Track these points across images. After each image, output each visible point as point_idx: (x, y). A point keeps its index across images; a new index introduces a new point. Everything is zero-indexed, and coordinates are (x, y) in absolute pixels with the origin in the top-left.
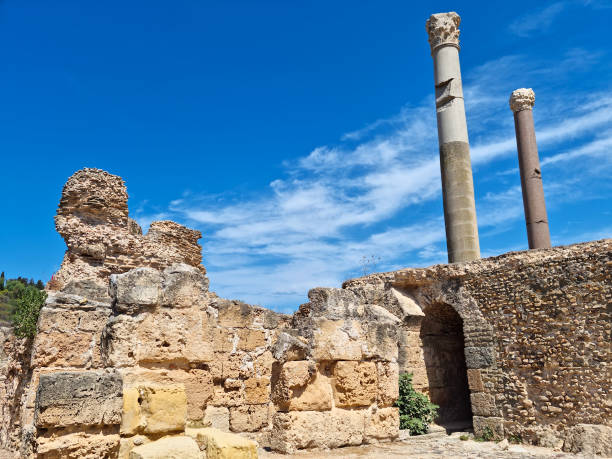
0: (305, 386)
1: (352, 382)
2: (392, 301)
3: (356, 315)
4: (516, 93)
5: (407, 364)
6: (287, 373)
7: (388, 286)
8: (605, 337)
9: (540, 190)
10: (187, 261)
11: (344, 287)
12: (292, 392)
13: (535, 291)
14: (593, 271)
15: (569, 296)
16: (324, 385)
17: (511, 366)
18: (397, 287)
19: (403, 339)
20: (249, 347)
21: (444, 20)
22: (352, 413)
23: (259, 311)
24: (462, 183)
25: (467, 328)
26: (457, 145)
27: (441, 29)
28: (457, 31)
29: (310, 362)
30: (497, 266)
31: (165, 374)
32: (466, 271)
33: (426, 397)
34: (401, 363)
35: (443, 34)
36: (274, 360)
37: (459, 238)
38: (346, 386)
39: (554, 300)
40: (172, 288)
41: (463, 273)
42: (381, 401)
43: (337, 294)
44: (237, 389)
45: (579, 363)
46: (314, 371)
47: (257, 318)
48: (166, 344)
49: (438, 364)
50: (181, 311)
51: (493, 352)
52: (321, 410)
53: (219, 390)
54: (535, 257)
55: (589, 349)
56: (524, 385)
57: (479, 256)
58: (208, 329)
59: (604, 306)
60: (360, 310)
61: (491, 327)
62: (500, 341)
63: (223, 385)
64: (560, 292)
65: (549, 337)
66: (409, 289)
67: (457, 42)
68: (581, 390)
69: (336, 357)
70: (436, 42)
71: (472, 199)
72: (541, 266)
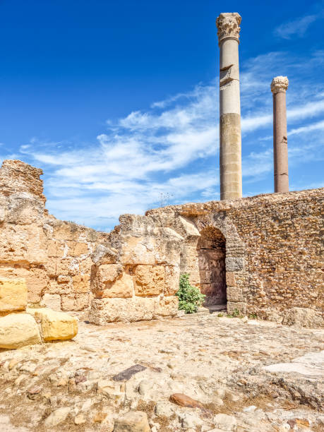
0: (114, 281)
1: (148, 279)
2: (179, 225)
3: (152, 234)
4: (276, 79)
5: (187, 268)
6: (101, 272)
7: (178, 214)
8: (316, 253)
9: (286, 152)
10: (32, 191)
11: (146, 215)
12: (105, 285)
13: (275, 221)
14: (313, 209)
15: (296, 225)
16: (128, 281)
17: (255, 270)
18: (183, 215)
19: (185, 251)
20: (76, 254)
21: (230, 18)
22: (147, 300)
23: (83, 229)
24: (234, 144)
25: (228, 244)
26: (232, 116)
27: (227, 26)
28: (238, 28)
29: (119, 265)
30: (251, 203)
31: (11, 271)
32: (231, 206)
33: (197, 289)
34: (182, 267)
35: (228, 29)
36: (93, 264)
37: (228, 184)
38: (143, 282)
39: (286, 228)
40: (16, 210)
41: (229, 208)
42: (167, 291)
43: (140, 219)
44: (67, 282)
45: (298, 269)
46: (121, 271)
47: (82, 234)
48: (12, 250)
49: (207, 268)
50: (23, 227)
51: (244, 261)
52: (125, 298)
53: (53, 283)
54: (278, 198)
55: (305, 260)
56: (262, 282)
57: (241, 196)
58: (44, 241)
59: (318, 233)
60: (156, 230)
61: (244, 245)
62: (249, 254)
63: (56, 280)
64: (290, 222)
65: (280, 252)
66: (192, 217)
67: (237, 37)
68: (296, 286)
69: (137, 262)
70: (222, 35)
71: (239, 155)
72: (280, 204)
